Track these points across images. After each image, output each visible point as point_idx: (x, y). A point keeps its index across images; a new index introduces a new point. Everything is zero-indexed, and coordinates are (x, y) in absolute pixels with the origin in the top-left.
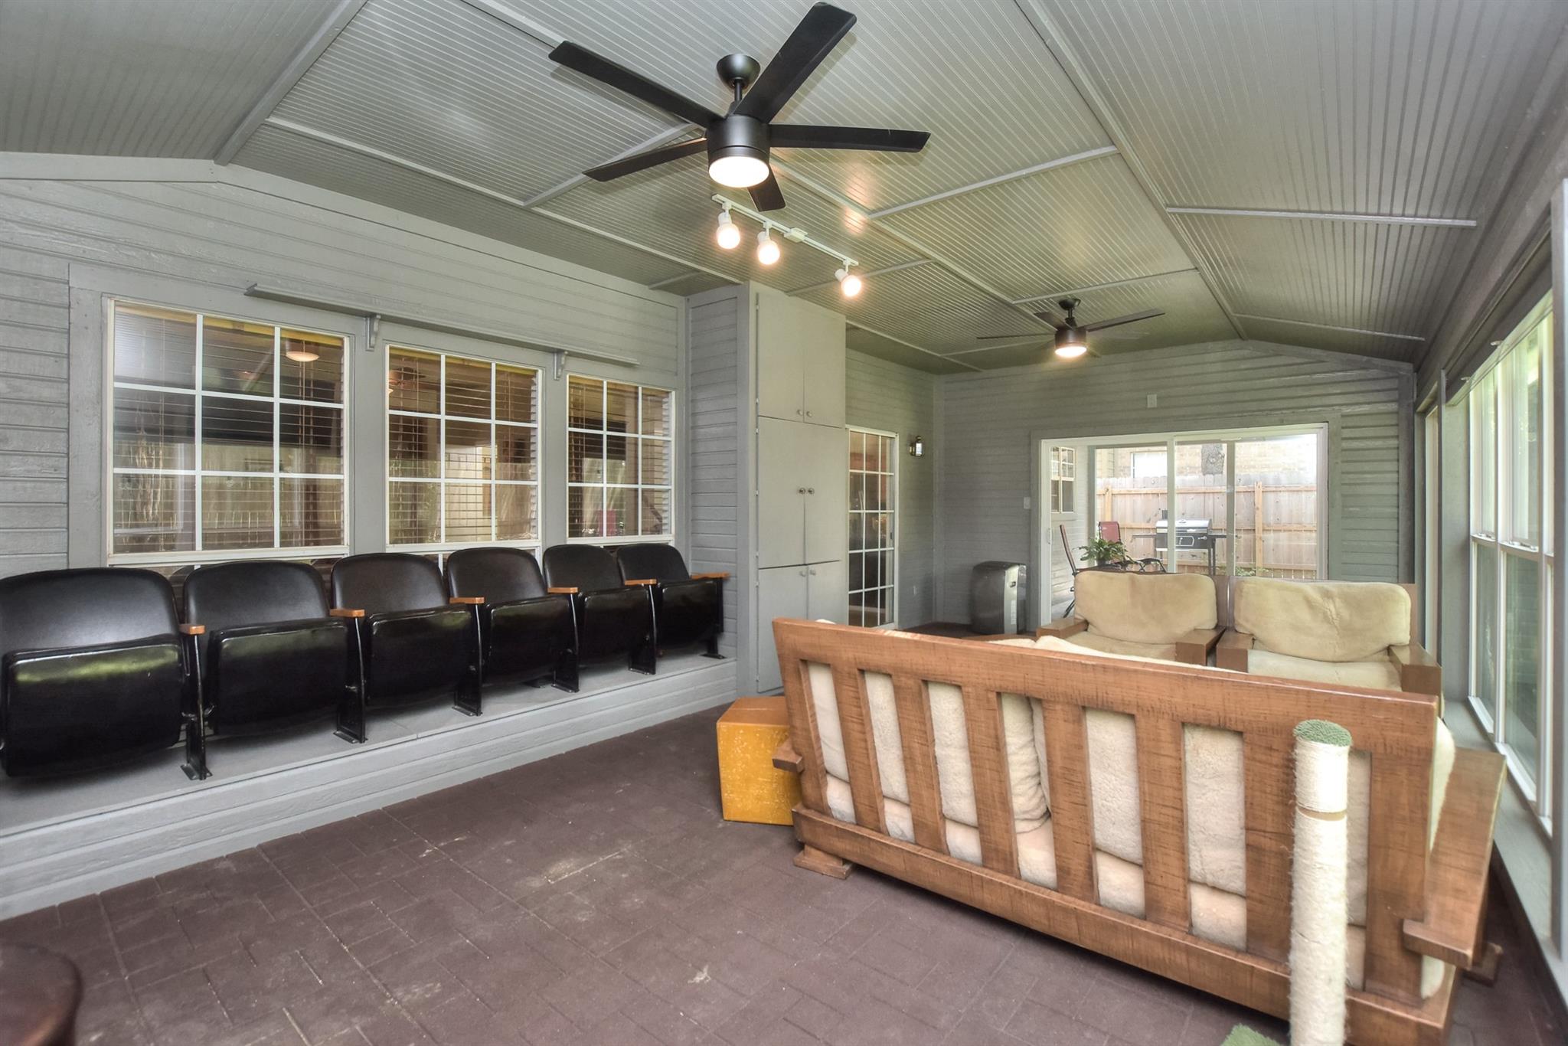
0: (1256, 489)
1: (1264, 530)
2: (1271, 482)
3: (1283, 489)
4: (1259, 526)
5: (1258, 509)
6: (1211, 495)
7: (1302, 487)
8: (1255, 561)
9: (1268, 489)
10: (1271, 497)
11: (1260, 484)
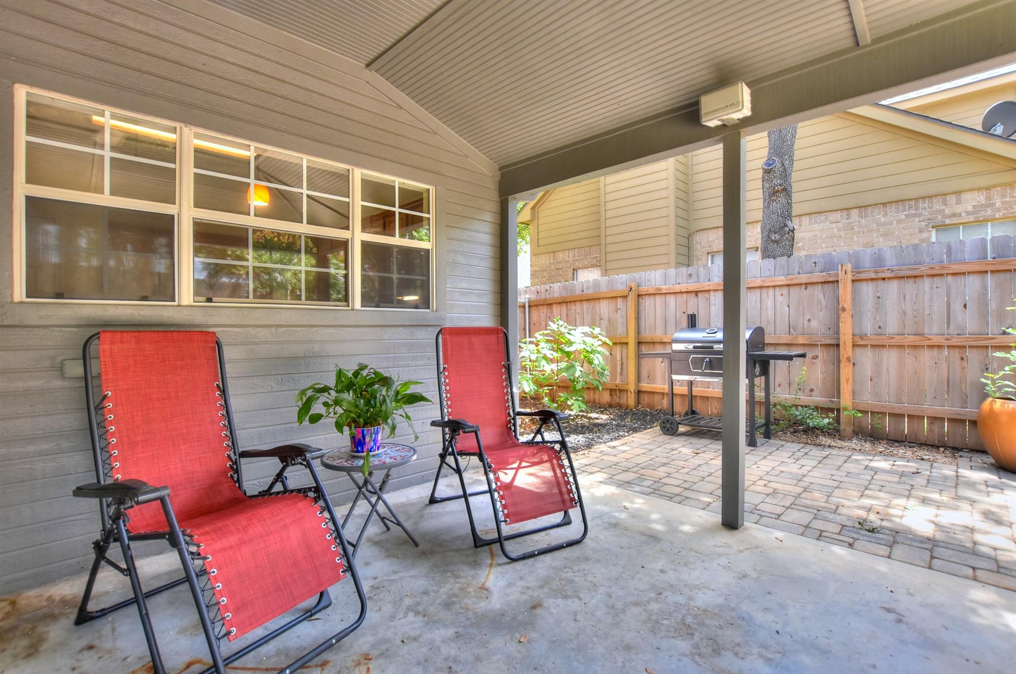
0: (841, 276)
1: (855, 346)
2: (867, 263)
3: (888, 274)
4: (846, 337)
5: (844, 310)
6: (771, 291)
7: (923, 269)
8: (839, 397)
9: (863, 276)
10: (868, 290)
11: (849, 267)
